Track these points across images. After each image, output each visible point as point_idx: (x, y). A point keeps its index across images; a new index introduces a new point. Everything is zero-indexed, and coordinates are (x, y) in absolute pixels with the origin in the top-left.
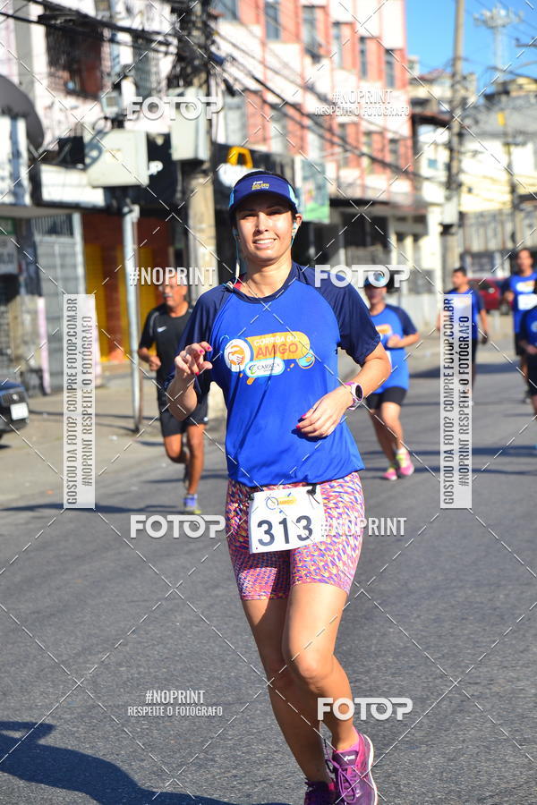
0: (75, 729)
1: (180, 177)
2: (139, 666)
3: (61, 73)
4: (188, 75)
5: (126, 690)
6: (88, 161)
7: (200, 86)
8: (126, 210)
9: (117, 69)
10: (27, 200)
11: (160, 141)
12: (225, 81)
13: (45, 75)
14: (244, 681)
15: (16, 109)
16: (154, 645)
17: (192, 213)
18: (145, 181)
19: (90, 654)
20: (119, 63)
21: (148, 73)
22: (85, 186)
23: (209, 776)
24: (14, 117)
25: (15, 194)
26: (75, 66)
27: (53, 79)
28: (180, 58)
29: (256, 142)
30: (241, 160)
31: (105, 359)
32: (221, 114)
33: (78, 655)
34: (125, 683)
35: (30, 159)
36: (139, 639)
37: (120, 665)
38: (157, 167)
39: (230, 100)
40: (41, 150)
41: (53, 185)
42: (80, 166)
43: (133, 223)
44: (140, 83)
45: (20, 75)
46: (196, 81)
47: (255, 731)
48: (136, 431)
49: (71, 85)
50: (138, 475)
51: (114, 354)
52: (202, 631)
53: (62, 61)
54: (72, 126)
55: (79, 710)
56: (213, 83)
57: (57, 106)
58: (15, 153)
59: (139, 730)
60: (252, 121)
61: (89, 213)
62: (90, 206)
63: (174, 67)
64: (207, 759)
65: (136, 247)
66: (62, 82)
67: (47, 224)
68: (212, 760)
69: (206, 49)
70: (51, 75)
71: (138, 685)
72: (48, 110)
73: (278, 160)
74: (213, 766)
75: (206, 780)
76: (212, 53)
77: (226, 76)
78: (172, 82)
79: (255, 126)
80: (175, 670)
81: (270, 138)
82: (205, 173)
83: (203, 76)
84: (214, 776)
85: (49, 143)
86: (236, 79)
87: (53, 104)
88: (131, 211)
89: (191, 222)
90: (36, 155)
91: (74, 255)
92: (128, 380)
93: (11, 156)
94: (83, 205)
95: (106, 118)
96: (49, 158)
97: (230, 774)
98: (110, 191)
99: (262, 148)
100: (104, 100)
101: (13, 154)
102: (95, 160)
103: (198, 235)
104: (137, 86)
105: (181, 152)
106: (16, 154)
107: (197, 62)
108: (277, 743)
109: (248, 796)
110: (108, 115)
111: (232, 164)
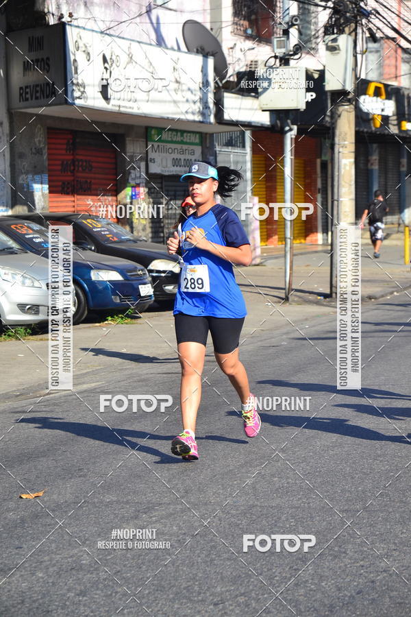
0: (240, 522)
1: (329, 105)
2: (288, 478)
3: (242, 22)
4: (341, 25)
5: (279, 495)
6: (260, 90)
7: (350, 34)
8: (287, 128)
9: (287, 19)
10: (212, 119)
11: (316, 76)
12: (370, 30)
13: (230, 23)
14: (369, 494)
15: (207, 49)
16: (300, 463)
17: (337, 132)
18: (302, 107)
19: (251, 466)
20: (288, 14)
21: (309, 23)
22: (256, 109)
23: (342, 565)
24: (206, 56)
25: (203, 114)
26: (253, 17)
27: (236, 27)
28: (336, 11)
29: (389, 79)
30: (377, 93)
31: (263, 244)
32: (364, 56)
33: (242, 466)
34: (277, 490)
35: (215, 88)
36: (289, 457)
37: (273, 476)
38: (311, 96)
39: (372, 45)
40: (224, 81)
41: (232, 108)
42: (253, 94)
43: (291, 138)
44: (303, 31)
45: (211, 22)
46: (347, 29)
47: (377, 533)
48: (286, 299)
49: (249, 31)
50: (287, 333)
51: (271, 240)
52: (336, 454)
53: (244, 13)
54: (249, 63)
55: (243, 508)
56: (359, 30)
57: (238, 48)
58: (205, 82)
59: (288, 526)
60: (387, 62)
61: (257, 130)
62: (259, 125)
63: (331, 18)
64: (340, 552)
65: (293, 157)
66: (242, 29)
67: (225, 139)
68: (344, 553)
69: (356, 4)
70: (235, 23)
71: (287, 492)
72: (231, 50)
73: (406, 93)
74: (344, 557)
75: (340, 567)
76: (361, 7)
77: (371, 26)
78: (328, 30)
79: (389, 66)
80: (315, 482)
81: (400, 76)
82: (349, 101)
83: (353, 25)
84: (346, 565)
85: (231, 75)
86: (378, 28)
87: (235, 44)
88: (291, 130)
89: (337, 140)
90: (221, 85)
91: (245, 162)
92: (282, 260)
93: (201, 85)
94: (253, 124)
95: (276, 57)
96: (229, 87)
97: (358, 565)
98: (275, 113)
99: (394, 83)
100: (275, 43)
101: (203, 83)
102: (265, 89)
103: (341, 150)
104: (300, 33)
105: (331, 84)
106: (206, 84)
107: (348, 14)
108: (395, 543)
109: (373, 582)
110: (277, 54)
111: (370, 96)
